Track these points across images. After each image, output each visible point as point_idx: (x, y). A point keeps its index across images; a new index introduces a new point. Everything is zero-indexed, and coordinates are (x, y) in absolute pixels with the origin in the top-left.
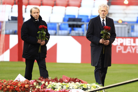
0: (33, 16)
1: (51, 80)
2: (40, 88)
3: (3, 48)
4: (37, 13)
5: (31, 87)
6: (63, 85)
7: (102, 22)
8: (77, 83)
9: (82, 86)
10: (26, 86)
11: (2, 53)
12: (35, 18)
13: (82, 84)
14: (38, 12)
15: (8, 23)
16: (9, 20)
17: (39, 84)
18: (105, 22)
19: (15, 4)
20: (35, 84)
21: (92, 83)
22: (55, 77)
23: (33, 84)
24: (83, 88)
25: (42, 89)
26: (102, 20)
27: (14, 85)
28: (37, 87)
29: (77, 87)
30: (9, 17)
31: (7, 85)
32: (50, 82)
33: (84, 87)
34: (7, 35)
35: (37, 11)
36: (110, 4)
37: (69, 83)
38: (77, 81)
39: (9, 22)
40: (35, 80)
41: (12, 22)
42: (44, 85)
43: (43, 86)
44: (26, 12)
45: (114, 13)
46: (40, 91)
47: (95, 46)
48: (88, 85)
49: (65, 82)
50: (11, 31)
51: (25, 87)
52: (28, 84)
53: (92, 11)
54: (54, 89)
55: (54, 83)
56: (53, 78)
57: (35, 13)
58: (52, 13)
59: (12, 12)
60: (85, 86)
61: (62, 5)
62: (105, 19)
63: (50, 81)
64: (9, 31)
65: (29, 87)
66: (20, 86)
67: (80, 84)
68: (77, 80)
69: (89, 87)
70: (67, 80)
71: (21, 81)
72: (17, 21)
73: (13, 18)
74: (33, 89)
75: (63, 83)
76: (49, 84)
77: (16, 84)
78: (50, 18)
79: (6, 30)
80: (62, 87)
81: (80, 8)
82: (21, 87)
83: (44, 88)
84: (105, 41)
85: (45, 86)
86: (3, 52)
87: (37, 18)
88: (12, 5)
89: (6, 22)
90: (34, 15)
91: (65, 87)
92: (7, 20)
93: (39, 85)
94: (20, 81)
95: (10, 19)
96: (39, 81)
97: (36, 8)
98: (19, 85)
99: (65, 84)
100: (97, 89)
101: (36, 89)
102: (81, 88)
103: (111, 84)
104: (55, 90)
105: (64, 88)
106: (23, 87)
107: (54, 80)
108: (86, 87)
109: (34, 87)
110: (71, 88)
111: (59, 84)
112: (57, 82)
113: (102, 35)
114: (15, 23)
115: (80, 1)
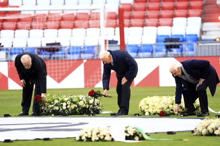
36: (202, 21)
45: (210, 31)
53: (186, 30)
61: (152, 25)
78: (142, 39)
81: (173, 27)
115: (171, 19)
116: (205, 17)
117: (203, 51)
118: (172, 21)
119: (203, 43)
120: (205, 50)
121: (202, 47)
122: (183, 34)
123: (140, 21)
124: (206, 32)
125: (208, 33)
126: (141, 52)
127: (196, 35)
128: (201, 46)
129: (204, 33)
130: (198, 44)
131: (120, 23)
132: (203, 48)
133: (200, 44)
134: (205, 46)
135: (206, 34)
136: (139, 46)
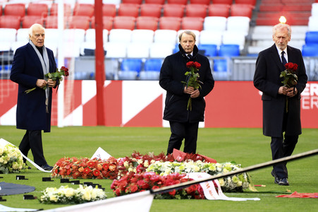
0: (183, 47)
1: (153, 157)
2: (135, 170)
3: (71, 103)
4: (190, 41)
5: (120, 169)
6: (175, 166)
7: (281, 56)
8: (199, 162)
9: (207, 166)
10: (111, 168)
11: (69, 111)
12: (186, 51)
13: (207, 163)
14: (192, 39)
15: (79, 60)
16: (81, 55)
17: (134, 164)
18: (286, 56)
19: (90, 27)
20: (126, 164)
21: (225, 162)
22: (160, 153)
23: (123, 165)
24: (210, 171)
25: (138, 172)
26: (280, 52)
27: (90, 166)
28: (130, 169)
29: (198, 169)
30: (80, 50)
31: (79, 167)
32: (153, 161)
33: (210, 169)
34: (78, 82)
35: (189, 38)
36: (253, 24)
37: (185, 163)
38: (199, 159)
39: (82, 59)
40: (127, 158)
41: (85, 59)
42: (142, 165)
43: (141, 168)
44: (108, 41)
45: (262, 40)
46: (134, 176)
47: (271, 99)
48: (218, 164)
49: (177, 161)
50: (84, 74)
51: (109, 170)
52: (114, 164)
53: (222, 37)
54: (159, 172)
55: (159, 163)
56: (157, 154)
57: (186, 42)
58: (154, 41)
59: (85, 41)
60: (212, 167)
61: (171, 28)
62: (285, 50)
63: (151, 159)
64: (81, 73)
65: (116, 170)
66: (102, 167)
67: (204, 164)
68: (198, 157)
69: (219, 169)
70: (180, 158)
71: (102, 159)
72: (93, 57)
73: (88, 52)
74: (122, 173)
75: (175, 163)
76: (150, 164)
77: (94, 164)
78: (149, 50)
79: (75, 73)
80: (173, 169)
81: (202, 32)
82: (103, 169)
83: (142, 171)
84: (289, 90)
85: (143, 168)
86: (71, 111)
87: (190, 51)
88: (86, 30)
89: (76, 58)
90: (184, 45)
91: (177, 170)
92: (78, 55)
93: (133, 166)
94: (100, 160)
95: (83, 53)
96: (134, 159)
97: (189, 33)
98: (99, 166)
99: (178, 163)
100: (233, 172)
101: (128, 173)
102: (205, 171)
103: (258, 163)
104: (161, 174)
105: (176, 172)
106: (106, 169)
107: (158, 157)
108: (214, 169)
109: (124, 170)
110: (188, 170)
111: (168, 163)
112: (164, 161)
113: (283, 79)
114: (91, 59)
115: (201, 19)
116: (259, 17)
117: (241, 72)
118: (203, 22)
119: (241, 59)
120: (244, 71)
121: (240, 65)
122: (218, 43)
123: (151, 21)
124: (256, 41)
125: (260, 43)
126: (145, 70)
127: (237, 46)
128: (238, 64)
129: (254, 43)
130: (233, 60)
131: (96, 23)
132: (241, 67)
133: (236, 61)
134: (244, 64)
135: (256, 46)
136: (144, 60)
